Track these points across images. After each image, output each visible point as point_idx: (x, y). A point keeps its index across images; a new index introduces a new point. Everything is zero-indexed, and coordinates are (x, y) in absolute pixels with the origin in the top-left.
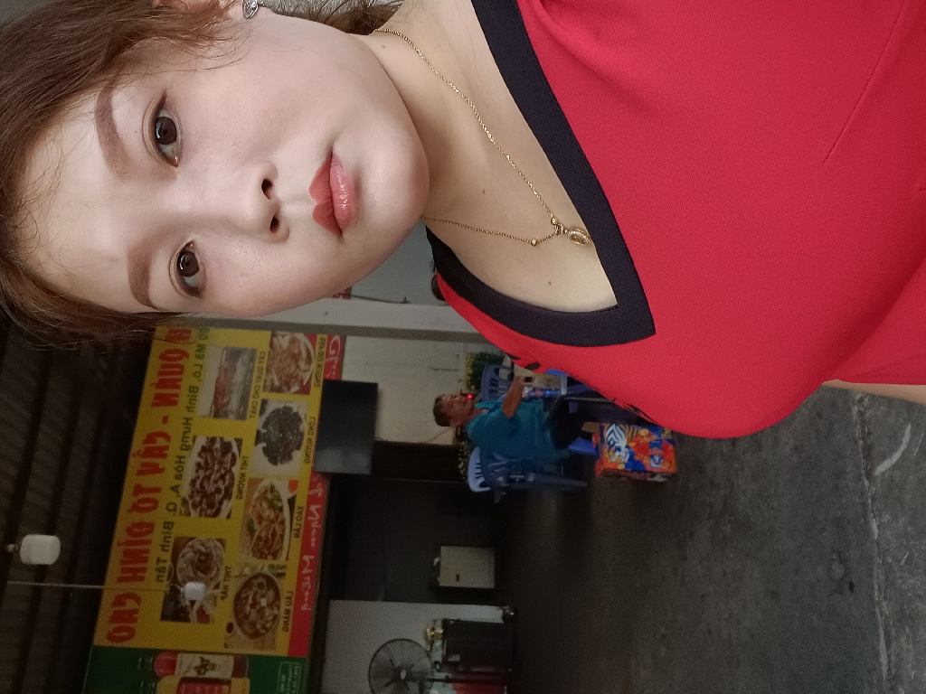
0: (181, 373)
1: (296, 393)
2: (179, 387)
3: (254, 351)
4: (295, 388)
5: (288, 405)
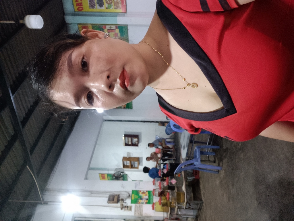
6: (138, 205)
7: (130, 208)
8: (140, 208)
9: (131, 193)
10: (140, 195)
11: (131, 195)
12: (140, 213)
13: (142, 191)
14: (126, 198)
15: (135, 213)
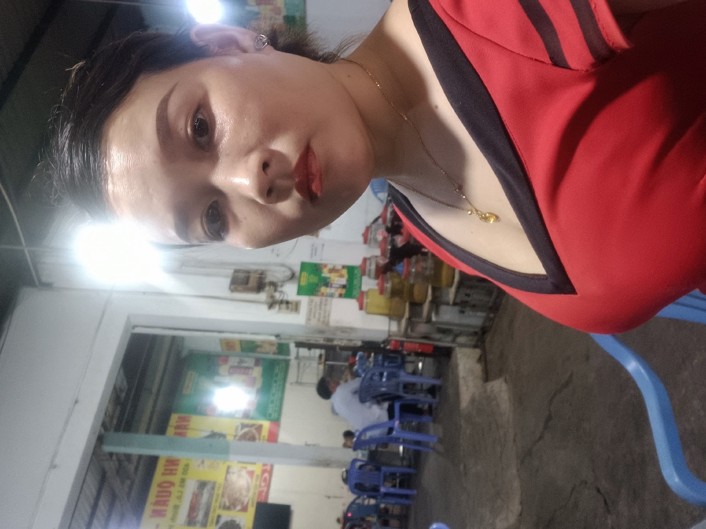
0: (169, 496)
1: (239, 511)
2: (167, 505)
3: (214, 483)
4: (239, 507)
5: (235, 519)
6: (317, 299)
7: (294, 304)
8: (323, 307)
9: (297, 269)
10: (323, 275)
11: (297, 274)
12: (322, 319)
13: (330, 267)
14: (284, 281)
15: (309, 319)
